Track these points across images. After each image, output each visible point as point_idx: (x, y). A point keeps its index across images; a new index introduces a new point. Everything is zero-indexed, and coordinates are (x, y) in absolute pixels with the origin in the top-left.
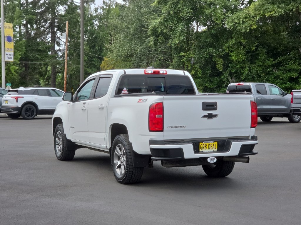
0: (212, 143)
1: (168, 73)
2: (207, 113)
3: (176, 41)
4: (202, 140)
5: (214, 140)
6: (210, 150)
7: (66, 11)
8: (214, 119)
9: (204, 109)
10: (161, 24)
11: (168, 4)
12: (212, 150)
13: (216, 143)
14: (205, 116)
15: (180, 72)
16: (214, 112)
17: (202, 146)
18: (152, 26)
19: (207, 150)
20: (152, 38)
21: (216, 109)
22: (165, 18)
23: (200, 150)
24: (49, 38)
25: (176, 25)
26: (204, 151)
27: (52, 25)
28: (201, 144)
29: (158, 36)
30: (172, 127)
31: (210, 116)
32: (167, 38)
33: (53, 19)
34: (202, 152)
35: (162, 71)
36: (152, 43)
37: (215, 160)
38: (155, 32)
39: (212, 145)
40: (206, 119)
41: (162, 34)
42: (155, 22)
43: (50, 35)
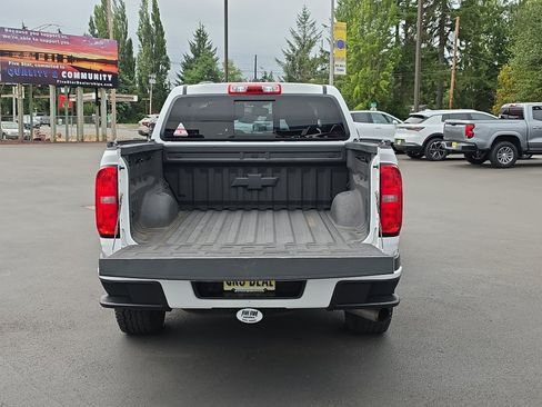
1: (284, 92)
6: (255, 289)
7: (463, 3)
12: (261, 289)
19: (247, 288)
23: (226, 288)
24: (436, 42)
26: (238, 288)
27: (442, 25)
33: (443, 16)
34: (232, 291)
35: (269, 87)
37: (259, 317)
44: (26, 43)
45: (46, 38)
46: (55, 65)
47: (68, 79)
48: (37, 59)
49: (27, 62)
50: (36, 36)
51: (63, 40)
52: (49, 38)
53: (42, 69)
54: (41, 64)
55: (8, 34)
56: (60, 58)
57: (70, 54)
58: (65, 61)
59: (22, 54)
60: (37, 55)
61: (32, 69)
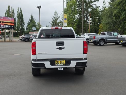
0: (62, 61)
1: (62, 28)
2: (58, 47)
3: (122, 18)
4: (57, 59)
5: (63, 59)
6: (61, 64)
7: (91, 10)
8: (62, 49)
9: (57, 45)
10: (117, 12)
11: (120, 5)
12: (62, 64)
13: (64, 61)
14: (57, 48)
15: (68, 28)
16: (62, 47)
17: (57, 62)
18: (114, 13)
19: (60, 64)
20: (114, 17)
21: (64, 45)
22: (119, 10)
23: (56, 64)
24: (86, 19)
25: (123, 12)
26: (58, 64)
27: (87, 15)
28: (56, 61)
29: (116, 16)
30: (40, 53)
31: (60, 48)
32: (120, 17)
33: (87, 13)
34: (57, 65)
35: (59, 28)
36: (114, 19)
37: (62, 69)
38: (115, 15)
39: (62, 62)
40: (58, 50)
41: (118, 15)
42: (115, 12)
43: (86, 18)
47: (2, 27)
51: (1, 18)
57: (3, 21)
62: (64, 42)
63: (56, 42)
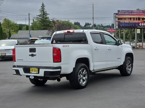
1: (75, 32)
2: (31, 53)
5: (36, 67)
12: (36, 73)
13: (37, 69)
16: (34, 53)
19: (34, 72)
23: (31, 72)
26: (33, 72)
28: (31, 69)
30: (18, 60)
31: (32, 55)
34: (31, 73)
35: (71, 31)
44: (127, 15)
45: (134, 12)
46: (137, 21)
47: (142, 26)
48: (131, 20)
49: (127, 21)
50: (130, 12)
51: (140, 12)
52: (135, 12)
53: (132, 23)
54: (132, 21)
55: (121, 12)
56: (139, 19)
57: (143, 17)
58: (141, 20)
59: (125, 19)
60: (131, 19)
61: (129, 23)
62: (35, 48)
63: (30, 49)
